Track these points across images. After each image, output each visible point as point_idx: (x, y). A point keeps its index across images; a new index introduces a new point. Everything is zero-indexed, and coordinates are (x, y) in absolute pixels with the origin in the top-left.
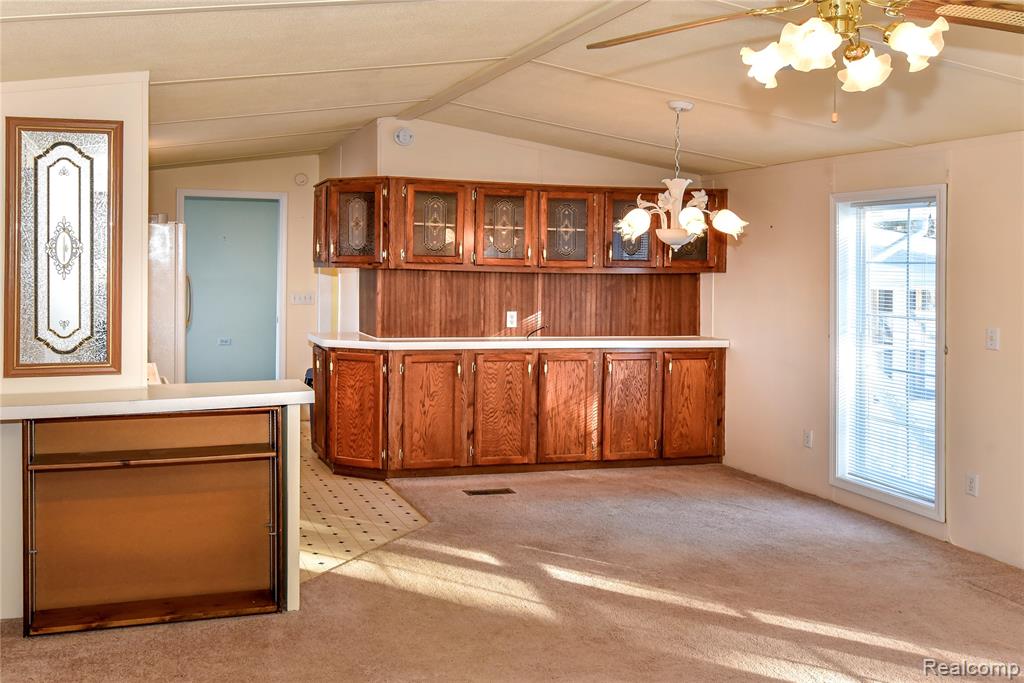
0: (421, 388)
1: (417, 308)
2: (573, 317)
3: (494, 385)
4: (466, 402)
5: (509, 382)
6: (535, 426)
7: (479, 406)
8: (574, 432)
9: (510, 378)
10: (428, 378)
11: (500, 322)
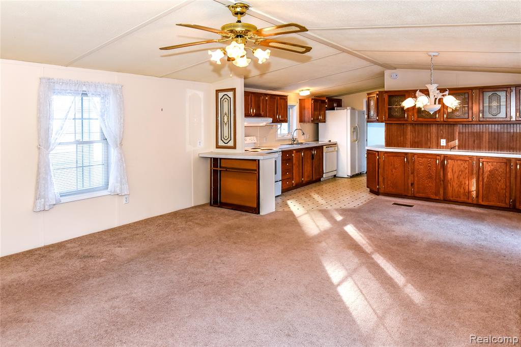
0: (391, 165)
1: (401, 137)
2: (476, 143)
3: (422, 167)
4: (410, 172)
5: (429, 166)
6: (442, 185)
7: (415, 174)
8: (462, 190)
9: (430, 165)
10: (394, 162)
11: (438, 143)
